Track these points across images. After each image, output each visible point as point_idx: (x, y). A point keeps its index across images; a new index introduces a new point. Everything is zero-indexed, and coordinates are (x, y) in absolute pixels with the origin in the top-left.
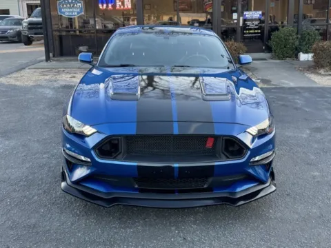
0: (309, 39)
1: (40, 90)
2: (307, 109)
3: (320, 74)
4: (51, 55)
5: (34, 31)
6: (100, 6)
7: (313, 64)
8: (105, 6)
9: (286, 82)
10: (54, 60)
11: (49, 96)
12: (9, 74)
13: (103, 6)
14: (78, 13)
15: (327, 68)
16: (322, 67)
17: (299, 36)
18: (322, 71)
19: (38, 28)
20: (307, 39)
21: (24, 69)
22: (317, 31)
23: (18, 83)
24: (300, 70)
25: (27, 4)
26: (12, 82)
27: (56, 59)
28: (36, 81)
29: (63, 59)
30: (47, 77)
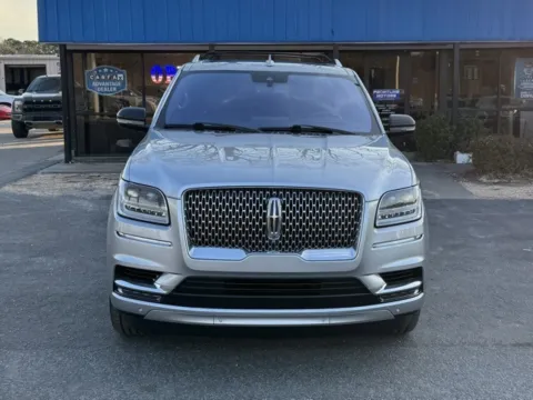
0: (468, 133)
1: (74, 202)
2: (448, 226)
3: (481, 183)
4: (73, 152)
5: (33, 114)
6: (154, 77)
7: (472, 168)
8: (161, 78)
9: (431, 192)
10: (77, 161)
11: (90, 210)
12: (16, 181)
13: (157, 78)
14: (118, 88)
15: (492, 175)
16: (484, 172)
17: (455, 127)
18: (484, 179)
19: (40, 110)
20: (465, 131)
21: (35, 173)
22: (480, 121)
23: (36, 193)
24: (454, 177)
25: (6, 66)
26: (25, 191)
27: (79, 158)
28: (61, 189)
29: (91, 158)
30: (78, 185)
